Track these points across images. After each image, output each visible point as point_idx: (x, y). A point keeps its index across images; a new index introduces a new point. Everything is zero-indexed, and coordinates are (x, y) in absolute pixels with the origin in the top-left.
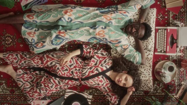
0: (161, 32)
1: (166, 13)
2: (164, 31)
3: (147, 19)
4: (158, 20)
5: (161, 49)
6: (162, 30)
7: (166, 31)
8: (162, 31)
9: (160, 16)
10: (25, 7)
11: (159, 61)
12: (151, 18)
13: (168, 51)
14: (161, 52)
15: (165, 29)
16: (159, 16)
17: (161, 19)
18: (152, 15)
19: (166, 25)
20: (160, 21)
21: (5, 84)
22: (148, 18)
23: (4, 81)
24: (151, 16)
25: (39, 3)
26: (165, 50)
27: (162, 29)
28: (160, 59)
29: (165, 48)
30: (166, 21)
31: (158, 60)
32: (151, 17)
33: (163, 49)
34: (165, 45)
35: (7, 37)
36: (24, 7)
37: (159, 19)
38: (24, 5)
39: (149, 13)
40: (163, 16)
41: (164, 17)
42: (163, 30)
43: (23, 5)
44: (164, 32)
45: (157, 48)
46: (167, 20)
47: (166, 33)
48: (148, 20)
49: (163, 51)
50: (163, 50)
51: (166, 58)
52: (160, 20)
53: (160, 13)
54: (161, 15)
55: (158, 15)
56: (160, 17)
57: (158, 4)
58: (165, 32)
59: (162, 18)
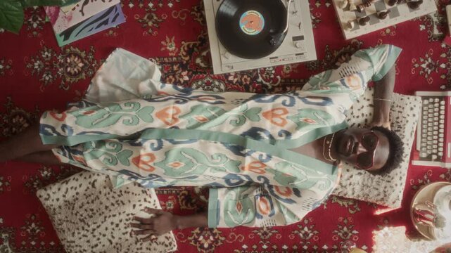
0: (431, 106)
1: (444, 55)
2: (439, 103)
3: (398, 122)
4: (421, 72)
5: (429, 152)
6: (431, 100)
7: (443, 103)
8: (433, 103)
9: (427, 63)
10: (63, 36)
11: (423, 184)
12: (407, 121)
13: (449, 156)
14: (429, 158)
15: (441, 98)
16: (424, 63)
17: (429, 71)
18: (411, 113)
19: (443, 87)
20: (426, 76)
21: (10, 243)
22: (399, 120)
23: (7, 235)
24: (408, 115)
25: (103, 26)
26: (441, 154)
27: (434, 97)
28: (425, 177)
29: (441, 149)
30: (443, 77)
31: (420, 181)
32: (408, 118)
33: (435, 151)
34: (441, 140)
35: (14, 116)
36: (61, 35)
37: (424, 69)
38: (63, 30)
39: (403, 108)
40: (434, 64)
41: (437, 66)
42: (437, 100)
43: (60, 32)
44: (437, 105)
45: (418, 148)
46: (446, 75)
47: (443, 108)
48: (400, 127)
49: (434, 157)
50: (436, 154)
51: (442, 176)
52: (427, 72)
53: (427, 56)
54: (430, 60)
55: (422, 60)
56: (428, 66)
57: (421, 29)
58: (440, 105)
59: (430, 68)
